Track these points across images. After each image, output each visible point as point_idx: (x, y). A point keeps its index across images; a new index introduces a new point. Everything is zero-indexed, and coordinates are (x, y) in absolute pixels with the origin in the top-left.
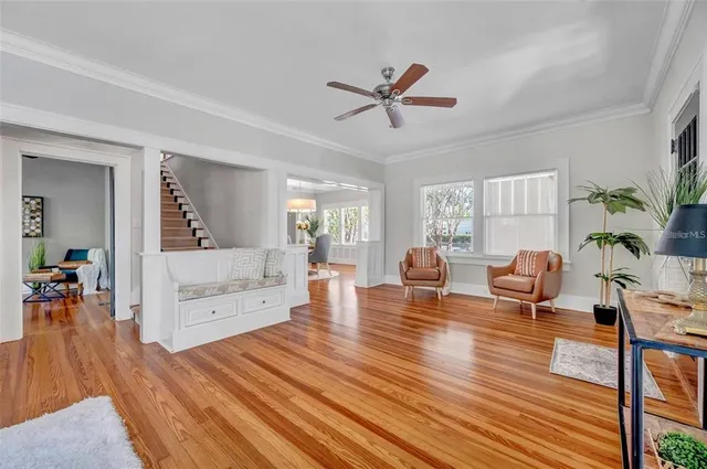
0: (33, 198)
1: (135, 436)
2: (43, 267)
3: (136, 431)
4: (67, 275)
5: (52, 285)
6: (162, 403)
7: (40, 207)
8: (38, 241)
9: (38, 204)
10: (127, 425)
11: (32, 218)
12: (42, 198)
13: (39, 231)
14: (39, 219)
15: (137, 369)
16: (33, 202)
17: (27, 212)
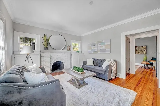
0: (144, 46)
1: (134, 104)
2: (146, 61)
3: (135, 104)
4: (150, 63)
5: (147, 65)
6: (147, 104)
7: (146, 48)
8: (145, 55)
9: (146, 47)
10: (135, 101)
11: (144, 50)
12: (146, 46)
13: (146, 53)
14: (146, 50)
15: (149, 92)
16: (144, 47)
17: (143, 49)
